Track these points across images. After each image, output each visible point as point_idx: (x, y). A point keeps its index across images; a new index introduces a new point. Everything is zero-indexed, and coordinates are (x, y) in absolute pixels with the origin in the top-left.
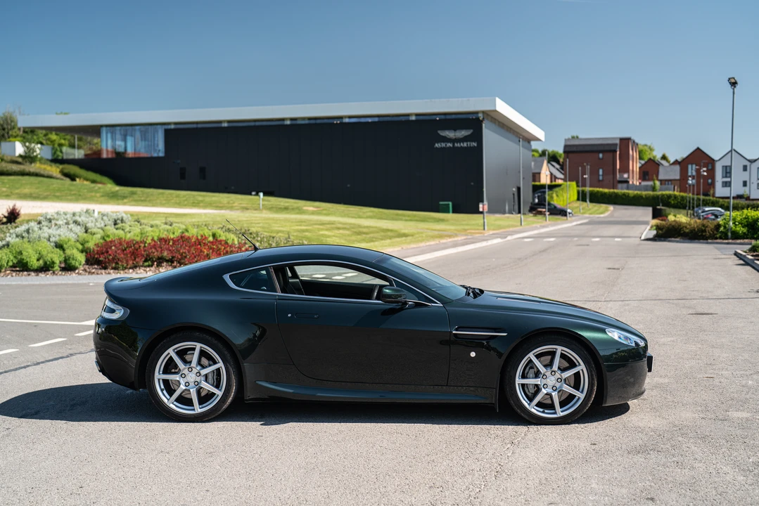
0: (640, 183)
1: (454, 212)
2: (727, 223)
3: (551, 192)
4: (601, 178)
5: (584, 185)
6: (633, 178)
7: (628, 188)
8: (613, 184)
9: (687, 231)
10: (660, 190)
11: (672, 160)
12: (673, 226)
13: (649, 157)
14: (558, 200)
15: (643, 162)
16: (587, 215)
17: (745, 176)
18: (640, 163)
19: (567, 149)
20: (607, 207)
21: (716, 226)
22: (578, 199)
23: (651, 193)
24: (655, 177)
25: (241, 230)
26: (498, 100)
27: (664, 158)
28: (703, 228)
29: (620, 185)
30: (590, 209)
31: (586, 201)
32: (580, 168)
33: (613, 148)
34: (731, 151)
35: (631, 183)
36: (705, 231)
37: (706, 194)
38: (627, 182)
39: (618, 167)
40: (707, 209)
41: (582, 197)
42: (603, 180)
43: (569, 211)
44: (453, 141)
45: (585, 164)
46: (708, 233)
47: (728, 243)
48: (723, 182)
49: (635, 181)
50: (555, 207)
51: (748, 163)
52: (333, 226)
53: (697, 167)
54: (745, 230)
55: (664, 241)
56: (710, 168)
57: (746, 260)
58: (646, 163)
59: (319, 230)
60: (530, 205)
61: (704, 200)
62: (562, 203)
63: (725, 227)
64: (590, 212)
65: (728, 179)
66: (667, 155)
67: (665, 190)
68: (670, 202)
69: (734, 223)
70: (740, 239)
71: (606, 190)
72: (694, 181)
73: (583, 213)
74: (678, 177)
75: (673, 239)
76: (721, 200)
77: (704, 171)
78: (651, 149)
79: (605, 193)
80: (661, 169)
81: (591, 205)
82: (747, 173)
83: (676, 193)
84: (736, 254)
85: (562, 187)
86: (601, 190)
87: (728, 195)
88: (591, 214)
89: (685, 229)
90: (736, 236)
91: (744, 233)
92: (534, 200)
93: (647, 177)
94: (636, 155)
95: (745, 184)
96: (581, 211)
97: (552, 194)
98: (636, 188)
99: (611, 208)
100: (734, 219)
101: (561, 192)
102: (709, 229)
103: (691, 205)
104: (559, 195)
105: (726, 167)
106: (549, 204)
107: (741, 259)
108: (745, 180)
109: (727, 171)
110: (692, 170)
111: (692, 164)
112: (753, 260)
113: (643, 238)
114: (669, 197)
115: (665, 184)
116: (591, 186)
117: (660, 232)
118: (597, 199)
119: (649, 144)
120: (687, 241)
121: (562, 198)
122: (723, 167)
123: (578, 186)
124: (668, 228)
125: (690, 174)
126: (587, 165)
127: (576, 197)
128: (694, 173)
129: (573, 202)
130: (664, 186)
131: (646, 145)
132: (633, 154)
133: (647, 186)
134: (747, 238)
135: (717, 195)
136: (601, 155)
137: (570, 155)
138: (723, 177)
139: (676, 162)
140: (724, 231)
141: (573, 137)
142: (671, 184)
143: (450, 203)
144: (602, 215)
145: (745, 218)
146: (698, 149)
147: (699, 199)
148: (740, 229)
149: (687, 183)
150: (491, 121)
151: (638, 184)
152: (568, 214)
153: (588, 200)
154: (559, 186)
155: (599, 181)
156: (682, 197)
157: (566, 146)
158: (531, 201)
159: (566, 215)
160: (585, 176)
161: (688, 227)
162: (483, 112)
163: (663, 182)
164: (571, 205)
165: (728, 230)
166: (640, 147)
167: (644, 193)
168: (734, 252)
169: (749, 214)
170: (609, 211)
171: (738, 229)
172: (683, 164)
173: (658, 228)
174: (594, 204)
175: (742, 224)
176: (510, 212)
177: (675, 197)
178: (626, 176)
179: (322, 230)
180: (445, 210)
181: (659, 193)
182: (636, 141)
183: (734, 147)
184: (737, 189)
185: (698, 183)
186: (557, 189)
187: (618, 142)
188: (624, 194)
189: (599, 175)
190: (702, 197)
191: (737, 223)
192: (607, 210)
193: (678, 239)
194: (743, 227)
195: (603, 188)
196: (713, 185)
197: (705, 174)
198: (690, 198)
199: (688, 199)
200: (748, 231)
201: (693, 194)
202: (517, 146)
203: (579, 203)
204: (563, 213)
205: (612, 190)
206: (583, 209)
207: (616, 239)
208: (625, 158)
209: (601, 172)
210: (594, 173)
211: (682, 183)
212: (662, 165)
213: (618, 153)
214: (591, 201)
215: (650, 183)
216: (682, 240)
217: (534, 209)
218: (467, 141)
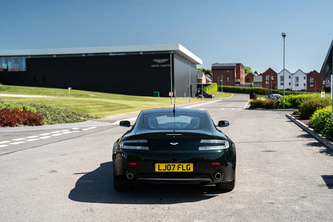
0: (245, 84)
1: (160, 96)
2: (282, 101)
3: (205, 88)
4: (228, 81)
5: (220, 84)
6: (242, 81)
7: (240, 86)
8: (234, 84)
9: (264, 105)
10: (254, 86)
11: (259, 74)
12: (258, 103)
13: (249, 72)
14: (208, 91)
15: (246, 74)
16: (222, 98)
17: (290, 81)
18: (245, 75)
19: (213, 69)
20: (231, 94)
21: (277, 102)
22: (218, 91)
23: (250, 88)
24: (252, 81)
25: (41, 105)
26: (180, 45)
27: (256, 73)
28: (272, 103)
29: (236, 84)
30: (223, 95)
31: (221, 91)
32: (218, 77)
33: (233, 68)
34: (284, 70)
35: (241, 83)
36: (272, 105)
37: (274, 88)
38: (239, 83)
39: (235, 76)
40: (274, 95)
41: (220, 90)
42: (229, 82)
43: (213, 96)
44: (160, 64)
45: (221, 75)
46: (274, 106)
47: (283, 111)
48: (281, 83)
49: (243, 83)
50: (207, 94)
51: (291, 75)
52: (95, 103)
53: (270, 76)
54: (290, 104)
55: (254, 109)
56: (275, 77)
57: (291, 119)
58: (248, 75)
59: (87, 105)
60: (196, 93)
61: (273, 91)
62: (210, 92)
63: (282, 103)
64: (223, 96)
65: (283, 82)
66: (257, 71)
67: (256, 87)
68: (258, 92)
69: (285, 101)
70: (289, 108)
71: (230, 87)
72: (268, 83)
73: (220, 97)
74: (261, 81)
75: (258, 109)
76: (280, 91)
77: (272, 78)
78: (250, 69)
79: (230, 88)
80: (254, 77)
81: (224, 93)
82: (291, 79)
83: (261, 88)
84: (287, 116)
85: (211, 85)
86: (228, 86)
87: (283, 89)
88: (223, 97)
89: (263, 104)
90: (287, 107)
91: (290, 106)
92: (198, 91)
93: (248, 81)
94: (243, 71)
95: (290, 84)
96: (219, 96)
97: (206, 88)
98: (243, 86)
99: (232, 94)
100: (286, 99)
101: (210, 88)
102: (275, 104)
103: (267, 93)
104: (209, 89)
105: (282, 76)
106: (204, 93)
107: (289, 118)
108: (290, 82)
109: (282, 79)
110: (267, 78)
111: (267, 75)
112: (294, 119)
113: (244, 108)
114: (258, 89)
115: (256, 84)
116: (223, 85)
117: (252, 105)
118: (226, 90)
119: (249, 67)
120: (264, 109)
121: (210, 90)
122: (281, 76)
123: (218, 85)
124: (256, 103)
125: (266, 79)
126: (222, 75)
127: (217, 90)
128: (268, 79)
129: (216, 92)
130: (255, 85)
131: (248, 67)
132: (242, 70)
133: (248, 85)
134: (291, 108)
135: (279, 89)
136: (228, 71)
137: (215, 71)
138: (281, 81)
139: (261, 74)
140: (281, 104)
141: (216, 63)
142: (259, 84)
143: (159, 93)
144: (228, 98)
145: (290, 99)
146: (270, 69)
147: (270, 91)
148: (288, 104)
149: (265, 84)
150: (177, 55)
151: (244, 84)
152: (212, 97)
153: (222, 91)
154: (209, 85)
155: (227, 82)
156: (263, 90)
157: (212, 67)
158: (196, 91)
159: (212, 98)
160: (221, 80)
161: (265, 103)
162: (174, 51)
163: (255, 83)
164: (214, 93)
165: (283, 105)
166: (245, 68)
167: (247, 88)
168: (286, 115)
169: (292, 97)
170: (231, 96)
171: (287, 104)
172: (264, 75)
173: (251, 103)
174: (225, 93)
175: (289, 101)
176: (187, 97)
177: (260, 90)
178: (239, 80)
179: (89, 105)
180: (156, 96)
181: (254, 88)
182: (243, 65)
183: (285, 68)
184: (286, 86)
185: (270, 83)
186: (208, 86)
187: (235, 65)
188: (238, 88)
189: (227, 80)
190: (272, 90)
191: (287, 101)
192: (230, 95)
193: (260, 109)
194: (289, 103)
195: (229, 85)
196: (276, 84)
197: (273, 79)
198: (267, 90)
199: (266, 90)
200: (292, 105)
201: (268, 88)
202: (188, 66)
203: (219, 92)
204: (210, 97)
205: (233, 87)
206: (220, 95)
207: (232, 109)
208: (239, 73)
209: (228, 78)
210: (225, 79)
211: (263, 84)
212: (255, 75)
213: (235, 70)
214: (224, 91)
215: (249, 84)
216: (262, 109)
217: (198, 95)
218: (166, 64)
